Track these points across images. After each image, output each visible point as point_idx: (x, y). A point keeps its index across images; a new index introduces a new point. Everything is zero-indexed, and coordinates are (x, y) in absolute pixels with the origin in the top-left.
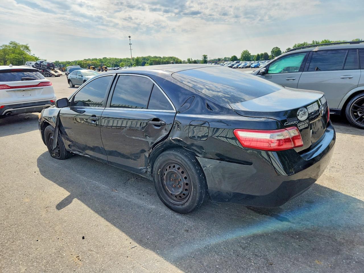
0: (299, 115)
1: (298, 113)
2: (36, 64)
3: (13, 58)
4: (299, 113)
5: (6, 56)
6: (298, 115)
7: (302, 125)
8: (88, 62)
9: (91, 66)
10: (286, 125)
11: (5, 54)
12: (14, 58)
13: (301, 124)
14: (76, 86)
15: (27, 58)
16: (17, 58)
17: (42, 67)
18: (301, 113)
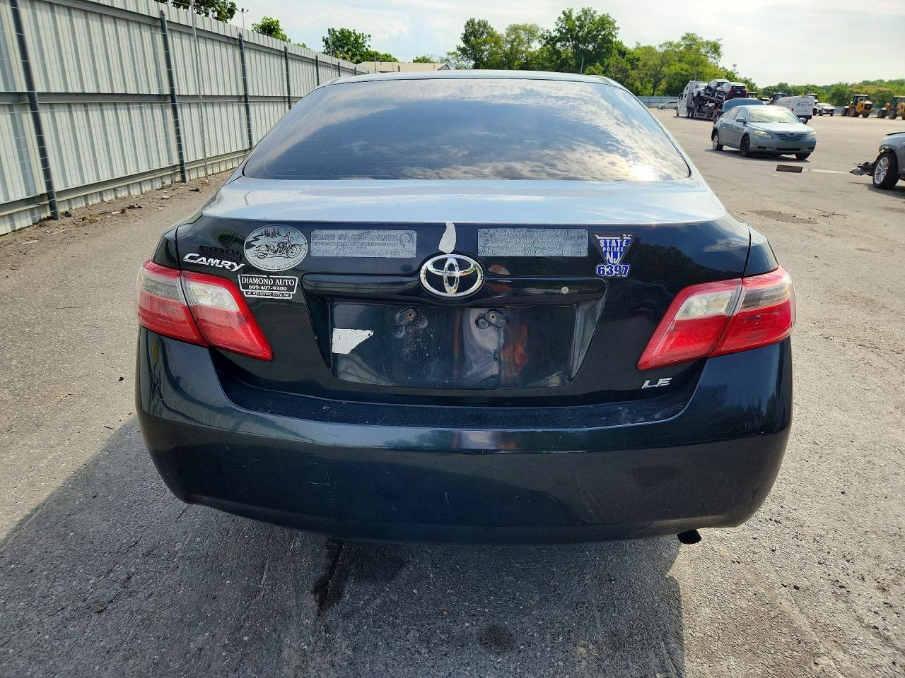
0: (254, 248)
1: (250, 238)
2: (708, 88)
3: (675, 74)
4: (256, 239)
5: (664, 69)
6: (249, 246)
7: (260, 286)
8: (866, 88)
9: (861, 100)
10: (189, 261)
11: (663, 64)
12: (677, 74)
13: (257, 281)
14: (725, 148)
15: (706, 74)
16: (684, 73)
17: (718, 97)
18: (264, 240)
